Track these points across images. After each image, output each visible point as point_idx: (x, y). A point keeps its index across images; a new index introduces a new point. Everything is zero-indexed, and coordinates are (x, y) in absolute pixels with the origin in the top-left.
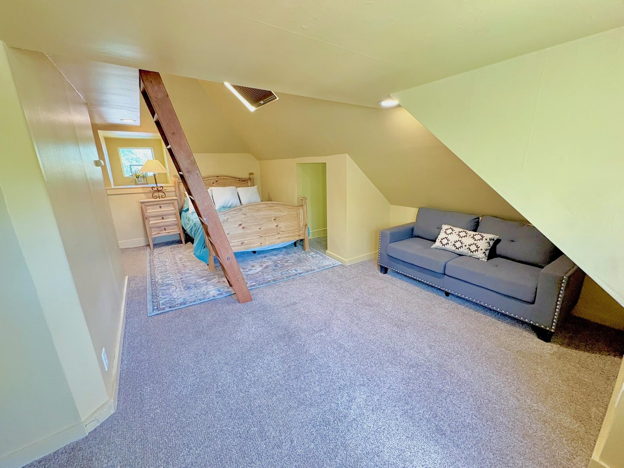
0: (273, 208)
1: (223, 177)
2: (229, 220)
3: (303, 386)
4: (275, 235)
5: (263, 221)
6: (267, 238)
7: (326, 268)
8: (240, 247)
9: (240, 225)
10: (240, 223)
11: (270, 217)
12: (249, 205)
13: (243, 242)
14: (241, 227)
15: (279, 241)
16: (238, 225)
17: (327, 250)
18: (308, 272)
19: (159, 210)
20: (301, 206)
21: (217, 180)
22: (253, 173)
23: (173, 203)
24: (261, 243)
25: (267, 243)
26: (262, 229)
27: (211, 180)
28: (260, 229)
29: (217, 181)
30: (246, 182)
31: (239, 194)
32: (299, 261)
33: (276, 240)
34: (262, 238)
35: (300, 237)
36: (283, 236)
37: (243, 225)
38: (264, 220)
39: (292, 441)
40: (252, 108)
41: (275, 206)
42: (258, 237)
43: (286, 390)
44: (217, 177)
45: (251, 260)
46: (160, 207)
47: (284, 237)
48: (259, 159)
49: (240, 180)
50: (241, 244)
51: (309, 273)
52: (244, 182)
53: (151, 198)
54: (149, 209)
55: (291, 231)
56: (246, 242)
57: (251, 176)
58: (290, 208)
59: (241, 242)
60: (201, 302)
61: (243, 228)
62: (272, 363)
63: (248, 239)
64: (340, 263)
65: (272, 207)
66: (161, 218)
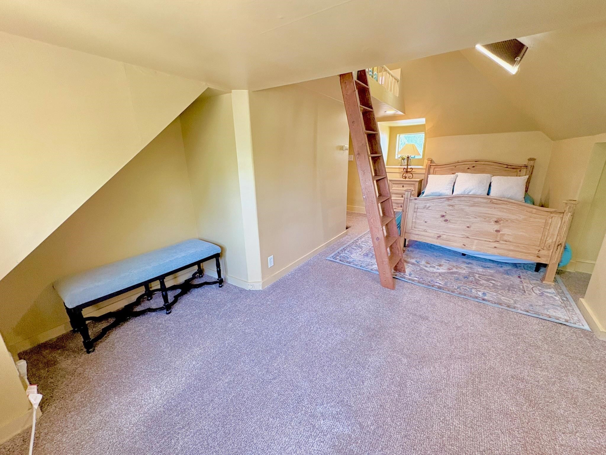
0: (498, 206)
1: (483, 163)
2: (430, 208)
3: (326, 368)
4: (490, 241)
5: (476, 219)
6: (476, 241)
7: (541, 317)
8: (435, 240)
9: (443, 216)
10: (444, 214)
11: (489, 217)
12: (461, 196)
13: (440, 236)
14: (444, 219)
15: (495, 251)
16: (440, 216)
17: (583, 298)
18: (501, 304)
19: (402, 189)
20: (562, 213)
21: (474, 165)
22: (535, 158)
23: (414, 184)
24: (464, 245)
25: (474, 248)
26: (471, 229)
27: (467, 165)
28: (468, 227)
29: (474, 167)
30: (518, 170)
31: (492, 184)
32: (510, 288)
33: (489, 249)
34: (467, 239)
35: (539, 259)
36: (504, 246)
37: (447, 217)
38: (479, 219)
39: (274, 379)
40: (512, 69)
41: (503, 204)
42: (462, 236)
43: (315, 357)
44: (476, 161)
45: (447, 259)
46: (403, 186)
47: (504, 249)
48: (553, 139)
49: (509, 167)
50: (438, 237)
51: (502, 307)
52: (515, 170)
53: (401, 178)
54: (394, 186)
55: (523, 245)
56: (444, 236)
57: (532, 163)
58: (531, 212)
59: (438, 235)
60: (360, 268)
61: (446, 221)
62: (335, 336)
63: (450, 234)
64: (586, 327)
65: (496, 204)
66: (401, 196)
